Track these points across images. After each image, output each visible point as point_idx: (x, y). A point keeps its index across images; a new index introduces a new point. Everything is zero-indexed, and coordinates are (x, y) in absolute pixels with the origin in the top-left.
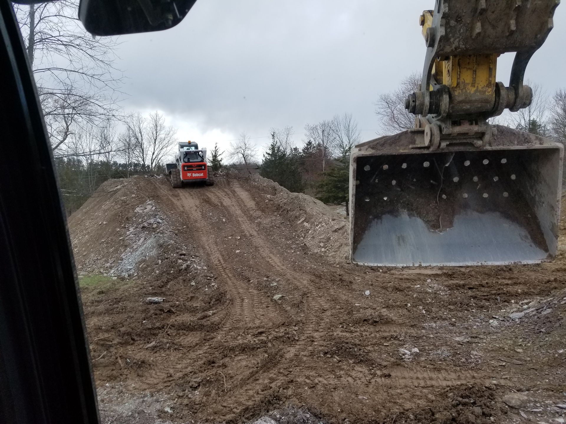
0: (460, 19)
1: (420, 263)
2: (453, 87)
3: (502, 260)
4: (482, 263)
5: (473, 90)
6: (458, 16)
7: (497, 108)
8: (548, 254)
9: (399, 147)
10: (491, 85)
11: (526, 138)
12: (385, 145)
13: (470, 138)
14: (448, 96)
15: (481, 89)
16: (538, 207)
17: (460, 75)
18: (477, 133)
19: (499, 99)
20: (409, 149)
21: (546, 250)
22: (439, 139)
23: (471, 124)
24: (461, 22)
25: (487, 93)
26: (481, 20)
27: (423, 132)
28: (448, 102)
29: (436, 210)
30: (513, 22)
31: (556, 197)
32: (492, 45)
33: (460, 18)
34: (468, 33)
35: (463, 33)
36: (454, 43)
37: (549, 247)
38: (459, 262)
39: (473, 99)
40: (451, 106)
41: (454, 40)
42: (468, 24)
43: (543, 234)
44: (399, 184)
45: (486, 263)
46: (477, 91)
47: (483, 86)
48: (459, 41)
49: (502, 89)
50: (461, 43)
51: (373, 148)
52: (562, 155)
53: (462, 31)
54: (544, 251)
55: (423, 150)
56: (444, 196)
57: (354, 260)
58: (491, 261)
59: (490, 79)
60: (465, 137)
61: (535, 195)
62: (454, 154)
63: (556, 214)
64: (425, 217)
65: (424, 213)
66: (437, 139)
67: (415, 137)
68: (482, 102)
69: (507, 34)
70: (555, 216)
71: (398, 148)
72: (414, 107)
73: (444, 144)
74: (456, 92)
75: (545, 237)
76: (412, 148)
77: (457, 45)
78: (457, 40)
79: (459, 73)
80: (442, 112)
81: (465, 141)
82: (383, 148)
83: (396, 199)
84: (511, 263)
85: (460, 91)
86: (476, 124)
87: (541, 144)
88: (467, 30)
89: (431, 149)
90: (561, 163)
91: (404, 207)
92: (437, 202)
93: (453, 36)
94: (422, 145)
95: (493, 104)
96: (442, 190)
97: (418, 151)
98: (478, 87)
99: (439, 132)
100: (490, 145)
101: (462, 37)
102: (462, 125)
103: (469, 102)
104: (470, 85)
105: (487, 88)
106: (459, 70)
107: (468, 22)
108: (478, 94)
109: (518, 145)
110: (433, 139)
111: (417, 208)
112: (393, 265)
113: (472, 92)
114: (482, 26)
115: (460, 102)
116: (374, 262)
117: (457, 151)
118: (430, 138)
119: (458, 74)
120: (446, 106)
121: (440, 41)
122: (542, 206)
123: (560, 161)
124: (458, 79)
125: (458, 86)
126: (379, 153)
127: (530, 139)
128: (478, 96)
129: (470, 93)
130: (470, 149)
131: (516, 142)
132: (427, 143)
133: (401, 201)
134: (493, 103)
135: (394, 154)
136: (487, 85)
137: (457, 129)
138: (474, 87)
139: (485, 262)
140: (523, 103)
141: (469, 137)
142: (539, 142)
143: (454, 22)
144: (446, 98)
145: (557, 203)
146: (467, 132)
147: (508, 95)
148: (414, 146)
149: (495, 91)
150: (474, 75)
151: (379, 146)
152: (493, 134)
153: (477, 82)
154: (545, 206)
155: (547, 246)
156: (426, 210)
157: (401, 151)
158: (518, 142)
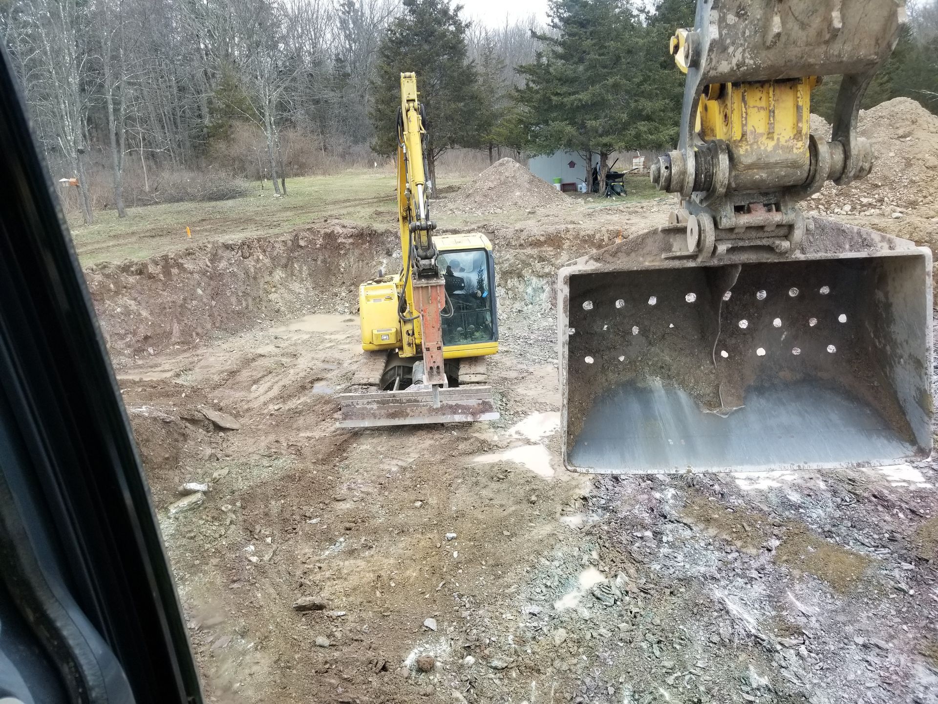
0: (743, 12)
2: (735, 141)
4: (799, 466)
5: (770, 145)
6: (739, 6)
7: (814, 177)
9: (643, 257)
10: (801, 136)
11: (865, 239)
12: (619, 254)
13: (768, 237)
14: (726, 157)
15: (785, 144)
16: (891, 367)
17: (746, 119)
18: (779, 226)
19: (817, 161)
20: (662, 260)
21: (913, 442)
22: (713, 238)
23: (769, 210)
24: (745, 17)
25: (795, 151)
26: (780, 12)
27: (683, 230)
28: (727, 167)
29: (712, 376)
30: (836, 15)
31: (923, 343)
32: (802, 57)
33: (743, 9)
34: (758, 38)
35: (750, 36)
36: (734, 56)
37: (917, 438)
39: (772, 160)
40: (733, 174)
41: (735, 51)
42: (758, 20)
43: (904, 414)
44: (643, 332)
46: (777, 147)
47: (787, 138)
48: (744, 51)
49: (821, 144)
50: (747, 55)
51: (597, 260)
52: (930, 266)
53: (747, 33)
55: (685, 261)
56: (724, 354)
58: (815, 461)
59: (800, 125)
60: (758, 235)
61: (885, 345)
62: (740, 269)
63: (926, 374)
64: (693, 388)
65: (690, 382)
66: (710, 237)
67: (671, 240)
68: (789, 167)
69: (827, 36)
70: (925, 378)
71: (641, 259)
72: (669, 179)
73: (722, 248)
74: (741, 150)
75: (908, 418)
76: (666, 259)
77: (741, 59)
78: (741, 49)
79: (744, 115)
80: (718, 186)
81: (759, 243)
82: (615, 259)
83: (640, 359)
84: (852, 465)
85: (748, 147)
86: (778, 209)
87: (891, 248)
88: (756, 32)
89: (699, 260)
90: (930, 281)
91: (654, 373)
92: (713, 363)
93: (733, 43)
94: (685, 253)
95: (807, 170)
96: (720, 341)
97: (677, 264)
98: (778, 139)
99: (712, 226)
100: (803, 251)
101: (749, 43)
102: (753, 212)
103: (767, 166)
104: (766, 136)
105: (795, 142)
106: (744, 110)
107: (759, 17)
108: (780, 151)
109: (851, 251)
110: (702, 238)
111: (678, 374)
113: (769, 149)
114: (784, 23)
115: (750, 167)
117: (746, 261)
118: (697, 237)
119: (742, 117)
120: (724, 174)
121: (711, 50)
122: (899, 362)
123: (927, 277)
124: (743, 125)
125: (744, 139)
126: (609, 268)
127: (872, 240)
128: (779, 156)
129: (766, 150)
130: (768, 259)
131: (847, 247)
132: (692, 248)
133: (650, 363)
134: (806, 168)
135: (635, 269)
136: (795, 135)
137: (744, 219)
138: (772, 139)
139: (806, 463)
140: (859, 168)
141: (766, 234)
142: (888, 246)
143: (733, 17)
144: (723, 160)
145: (927, 354)
146: (762, 224)
147: (832, 154)
148: (670, 255)
149: (809, 147)
150: (772, 119)
151: (607, 256)
152: (807, 230)
153: (777, 130)
154: (905, 362)
155: (914, 434)
156: (694, 377)
157: (647, 264)
158: (851, 246)
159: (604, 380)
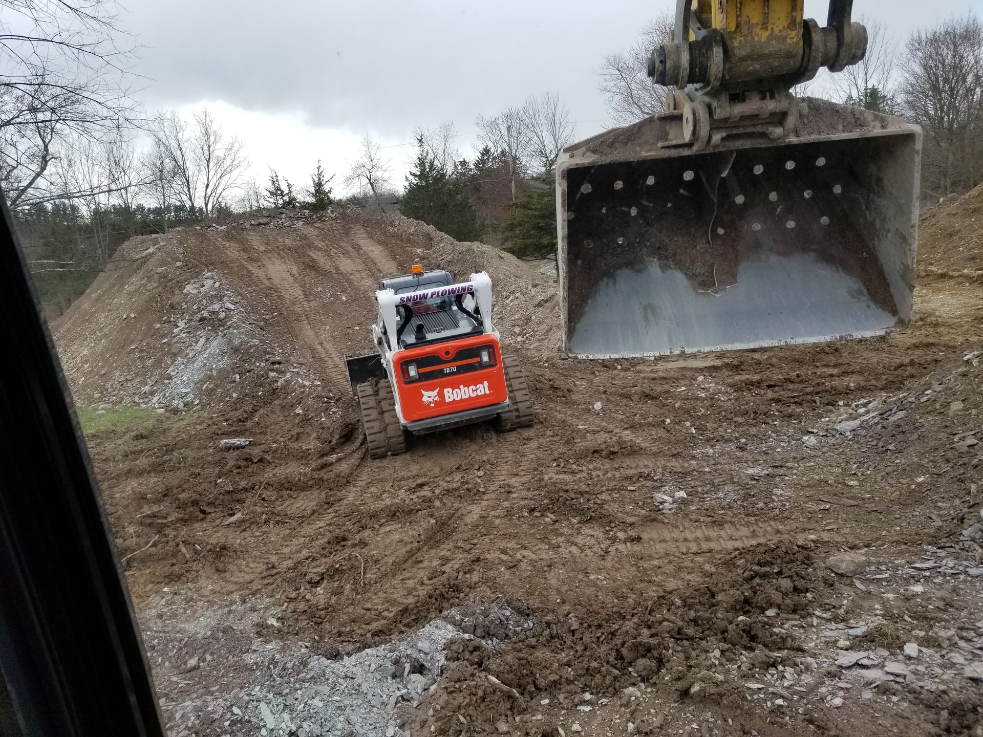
1: (682, 348)
2: (729, 33)
3: (820, 334)
4: (786, 342)
5: (765, 35)
7: (807, 66)
8: (896, 318)
9: (640, 146)
10: (795, 25)
11: (859, 118)
12: (616, 144)
13: (762, 124)
14: (721, 50)
15: (779, 34)
16: (879, 240)
17: (740, 9)
18: (773, 114)
19: (810, 50)
20: (657, 149)
21: (894, 312)
22: (708, 128)
23: (763, 98)
25: (788, 41)
27: (678, 118)
28: (722, 60)
29: (708, 256)
31: (909, 219)
37: (898, 306)
38: (749, 341)
39: (766, 51)
40: (727, 66)
43: (888, 285)
44: (642, 212)
45: (792, 341)
46: (770, 38)
47: (781, 27)
49: (815, 32)
51: (594, 151)
52: (919, 145)
54: (890, 315)
55: (681, 150)
56: (721, 231)
57: (570, 350)
58: (801, 336)
59: (794, 14)
60: (752, 123)
61: (875, 219)
62: (735, 155)
63: (910, 250)
64: (688, 268)
65: (687, 262)
66: (704, 129)
67: (667, 128)
68: (781, 57)
70: (909, 253)
71: (638, 149)
72: (663, 73)
73: (717, 137)
74: (735, 42)
75: (891, 290)
76: (663, 148)
79: (739, 5)
80: (712, 79)
81: (752, 130)
82: (612, 149)
83: (638, 240)
84: (836, 338)
85: (742, 39)
86: (772, 97)
87: (883, 127)
89: (695, 148)
90: (918, 159)
91: (652, 254)
92: (709, 242)
94: (680, 142)
95: (800, 60)
96: (716, 219)
97: (674, 153)
98: (772, 29)
99: (707, 116)
100: (797, 136)
102: (748, 101)
103: (760, 57)
104: (759, 27)
105: (789, 32)
108: (774, 42)
109: (844, 131)
110: (697, 128)
111: (675, 255)
112: (637, 355)
113: (763, 40)
115: (743, 59)
116: (605, 353)
117: (741, 147)
118: (692, 128)
119: (737, 7)
122: (887, 236)
123: (916, 156)
124: (738, 16)
125: (738, 30)
126: (607, 159)
127: (865, 119)
128: (774, 46)
129: (759, 41)
130: (761, 144)
131: (840, 127)
132: (687, 137)
133: (648, 244)
134: (799, 57)
135: (632, 160)
136: (788, 25)
137: (740, 109)
138: (767, 29)
139: (792, 338)
140: (851, 55)
141: (761, 121)
142: (880, 125)
144: (717, 53)
145: (912, 231)
146: (756, 112)
147: (825, 42)
148: (666, 144)
149: (803, 35)
150: (766, 8)
151: (604, 147)
152: (801, 115)
153: (771, 21)
154: (892, 237)
155: (895, 306)
156: (690, 257)
157: (644, 154)
158: (844, 127)
159: (603, 264)
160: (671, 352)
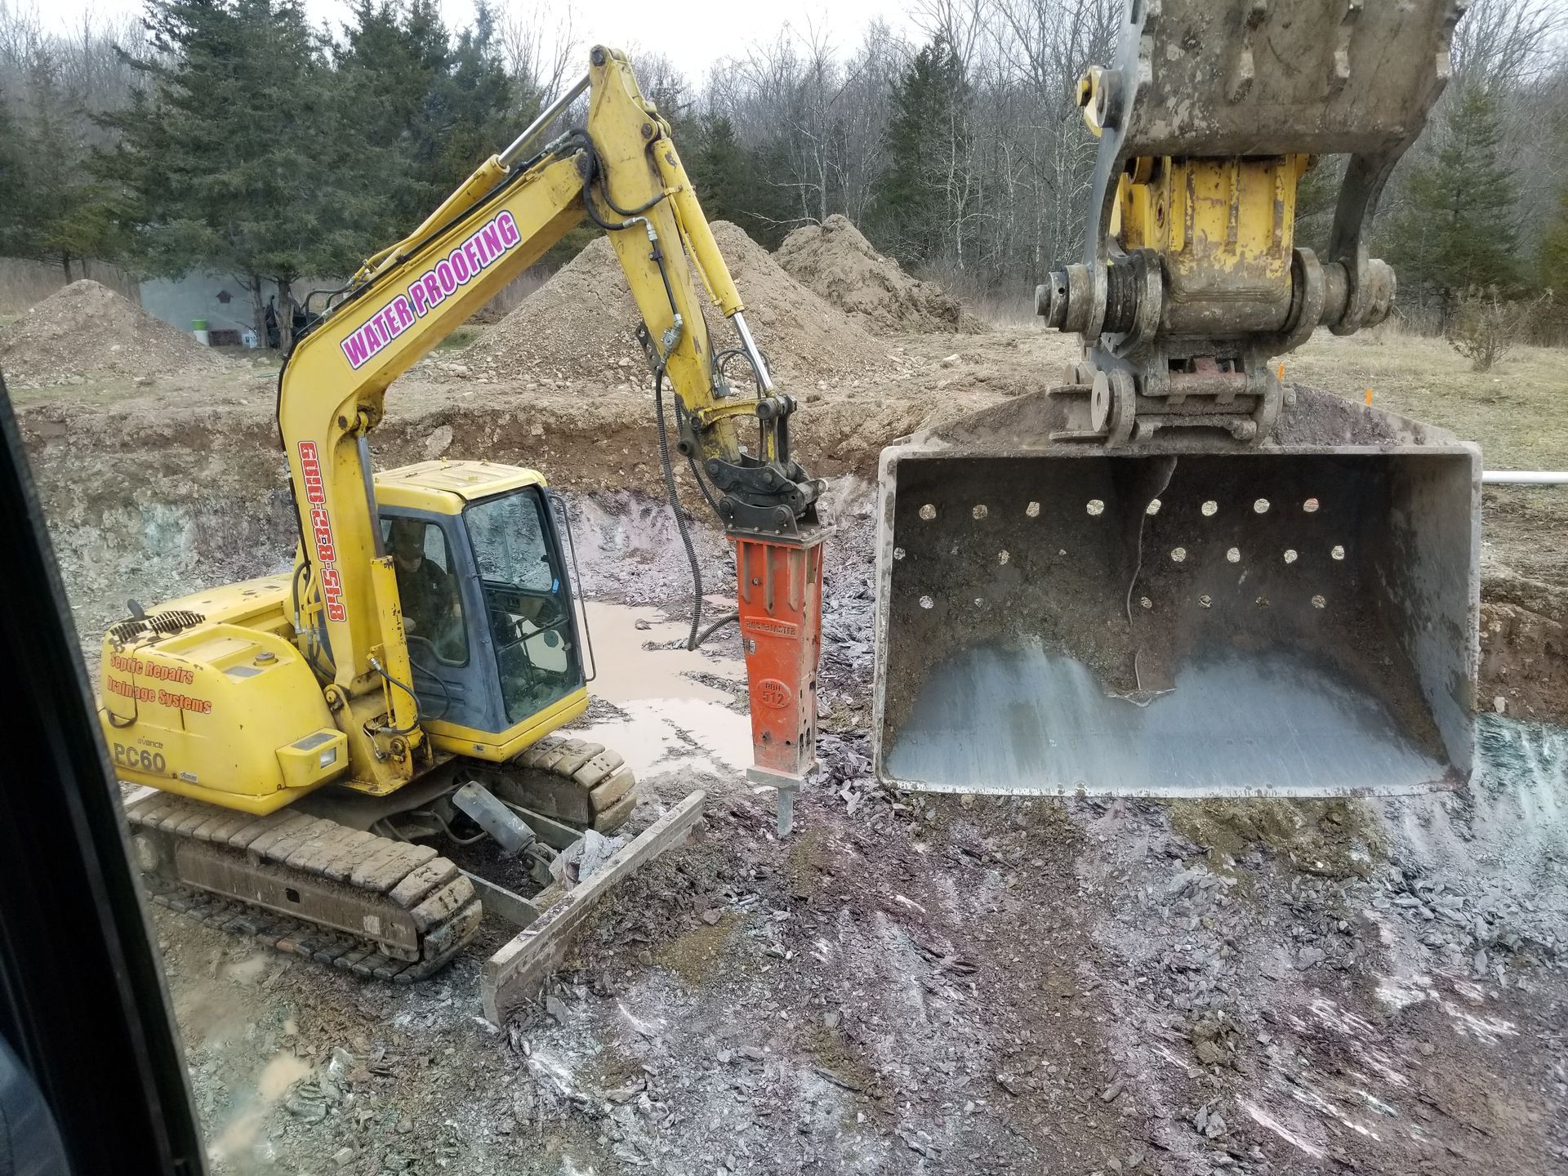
0: (1193, 42)
1: (1080, 786)
2: (1173, 253)
3: (1318, 783)
4: (1259, 792)
5: (1230, 262)
6: (1188, 32)
7: (1298, 318)
8: (1446, 768)
9: (1018, 436)
10: (1279, 251)
11: (1377, 425)
12: (980, 429)
13: (1222, 414)
14: (1159, 278)
15: (1253, 262)
16: (1412, 634)
17: (1192, 217)
18: (1240, 396)
19: (1303, 292)
20: (1048, 443)
21: (1443, 759)
22: (1134, 411)
23: (1226, 369)
24: (1196, 50)
25: (1269, 274)
26: (1252, 45)
27: (1086, 396)
28: (1160, 294)
29: (1125, 638)
30: (1340, 56)
31: (1465, 597)
32: (1285, 122)
33: (1194, 37)
34: (1216, 86)
35: (1203, 82)
36: (1176, 112)
37: (1448, 747)
38: (1194, 785)
39: (1232, 288)
40: (1169, 306)
41: (1177, 105)
42: (1217, 56)
43: (1430, 713)
44: (1017, 560)
45: (1270, 791)
46: (1240, 266)
47: (1257, 252)
48: (1193, 105)
49: (1311, 265)
50: (1197, 112)
51: (944, 436)
52: (1478, 474)
53: (1199, 77)
55: (1086, 446)
56: (1146, 602)
57: (886, 771)
58: (1285, 784)
59: (1278, 232)
60: (1206, 410)
61: (1403, 601)
62: (1175, 463)
63: (1467, 648)
64: (1092, 657)
65: (1090, 647)
66: (1128, 409)
67: (1065, 411)
68: (1257, 300)
69: (1326, 90)
70: (1464, 654)
71: (1016, 439)
72: (1064, 310)
73: (1147, 427)
74: (1182, 268)
75: (1436, 719)
76: (1056, 441)
77: (1186, 119)
78: (1187, 102)
79: (1189, 211)
80: (1143, 325)
81: (1206, 422)
82: (974, 437)
83: (1009, 604)
84: (1344, 792)
85: (1194, 264)
86: (1239, 368)
87: (1417, 441)
88: (1213, 76)
89: (1110, 445)
90: (1477, 499)
91: (1031, 628)
92: (1126, 616)
93: (1175, 92)
94: (1087, 433)
95: (1287, 307)
96: (1139, 580)
97: (1073, 450)
98: (1243, 254)
99: (1132, 390)
100: (1277, 439)
101: (1201, 94)
102: (1199, 371)
103: (1223, 297)
104: (1222, 248)
105: (1270, 260)
106: (1189, 203)
107: (1218, 51)
108: (1246, 274)
109: (1354, 442)
110: (1115, 410)
111: (1070, 632)
113: (1228, 269)
114: (1258, 63)
115: (1195, 297)
116: (946, 782)
117: (1185, 451)
118: (1107, 408)
119: (1186, 214)
120: (1154, 306)
121: (1139, 101)
122: (1425, 628)
123: (1473, 491)
124: (1187, 228)
125: (1187, 250)
126: (963, 451)
127: (1388, 426)
128: (1244, 282)
129: (1221, 270)
130: (1221, 449)
131: (1348, 435)
132: (1098, 423)
133: (1025, 612)
134: (1286, 302)
135: (1005, 454)
136: (1269, 249)
137: (1184, 383)
138: (1234, 254)
139: (1270, 787)
140: (1369, 308)
141: (1219, 409)
142: (1412, 438)
143: (1176, 49)
144: (1153, 283)
145: (1470, 616)
146: (1212, 391)
147: (1327, 283)
148: (1063, 434)
149: (1292, 269)
150: (1233, 220)
151: (960, 431)
152: (1284, 405)
153: (1241, 239)
154: (1434, 628)
155: (1444, 746)
156: (1095, 637)
157: (1025, 447)
158: (1354, 435)
159: (948, 637)
160: (1060, 792)
